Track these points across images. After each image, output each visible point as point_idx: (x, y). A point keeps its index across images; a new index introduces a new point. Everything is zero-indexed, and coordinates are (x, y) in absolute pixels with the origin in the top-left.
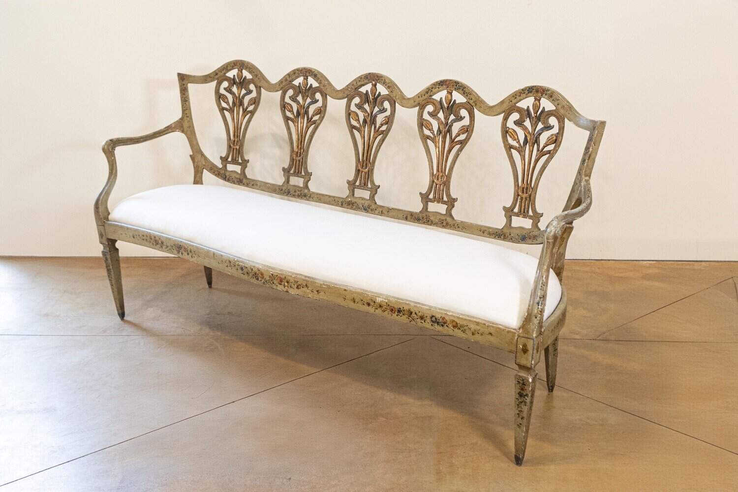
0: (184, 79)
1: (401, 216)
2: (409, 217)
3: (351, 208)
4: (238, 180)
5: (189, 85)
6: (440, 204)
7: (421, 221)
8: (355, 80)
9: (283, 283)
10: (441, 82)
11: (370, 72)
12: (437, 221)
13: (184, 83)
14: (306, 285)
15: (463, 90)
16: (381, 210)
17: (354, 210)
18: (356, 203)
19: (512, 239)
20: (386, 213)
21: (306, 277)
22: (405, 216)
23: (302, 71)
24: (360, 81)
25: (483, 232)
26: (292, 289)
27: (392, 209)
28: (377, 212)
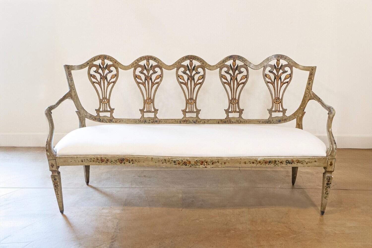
0: (68, 68)
1: (215, 122)
2: (220, 122)
3: (187, 123)
4: (109, 120)
5: (72, 71)
6: (236, 113)
7: (226, 123)
8: (180, 59)
9: (203, 164)
10: (230, 56)
11: (188, 55)
12: (235, 121)
13: (69, 70)
14: (218, 161)
15: (242, 59)
16: (204, 121)
17: (188, 124)
18: (189, 120)
19: (274, 122)
20: (207, 122)
21: (217, 157)
22: (217, 122)
23: (146, 57)
24: (183, 60)
25: (260, 122)
26: (209, 165)
27: (210, 119)
28: (201, 122)
